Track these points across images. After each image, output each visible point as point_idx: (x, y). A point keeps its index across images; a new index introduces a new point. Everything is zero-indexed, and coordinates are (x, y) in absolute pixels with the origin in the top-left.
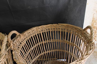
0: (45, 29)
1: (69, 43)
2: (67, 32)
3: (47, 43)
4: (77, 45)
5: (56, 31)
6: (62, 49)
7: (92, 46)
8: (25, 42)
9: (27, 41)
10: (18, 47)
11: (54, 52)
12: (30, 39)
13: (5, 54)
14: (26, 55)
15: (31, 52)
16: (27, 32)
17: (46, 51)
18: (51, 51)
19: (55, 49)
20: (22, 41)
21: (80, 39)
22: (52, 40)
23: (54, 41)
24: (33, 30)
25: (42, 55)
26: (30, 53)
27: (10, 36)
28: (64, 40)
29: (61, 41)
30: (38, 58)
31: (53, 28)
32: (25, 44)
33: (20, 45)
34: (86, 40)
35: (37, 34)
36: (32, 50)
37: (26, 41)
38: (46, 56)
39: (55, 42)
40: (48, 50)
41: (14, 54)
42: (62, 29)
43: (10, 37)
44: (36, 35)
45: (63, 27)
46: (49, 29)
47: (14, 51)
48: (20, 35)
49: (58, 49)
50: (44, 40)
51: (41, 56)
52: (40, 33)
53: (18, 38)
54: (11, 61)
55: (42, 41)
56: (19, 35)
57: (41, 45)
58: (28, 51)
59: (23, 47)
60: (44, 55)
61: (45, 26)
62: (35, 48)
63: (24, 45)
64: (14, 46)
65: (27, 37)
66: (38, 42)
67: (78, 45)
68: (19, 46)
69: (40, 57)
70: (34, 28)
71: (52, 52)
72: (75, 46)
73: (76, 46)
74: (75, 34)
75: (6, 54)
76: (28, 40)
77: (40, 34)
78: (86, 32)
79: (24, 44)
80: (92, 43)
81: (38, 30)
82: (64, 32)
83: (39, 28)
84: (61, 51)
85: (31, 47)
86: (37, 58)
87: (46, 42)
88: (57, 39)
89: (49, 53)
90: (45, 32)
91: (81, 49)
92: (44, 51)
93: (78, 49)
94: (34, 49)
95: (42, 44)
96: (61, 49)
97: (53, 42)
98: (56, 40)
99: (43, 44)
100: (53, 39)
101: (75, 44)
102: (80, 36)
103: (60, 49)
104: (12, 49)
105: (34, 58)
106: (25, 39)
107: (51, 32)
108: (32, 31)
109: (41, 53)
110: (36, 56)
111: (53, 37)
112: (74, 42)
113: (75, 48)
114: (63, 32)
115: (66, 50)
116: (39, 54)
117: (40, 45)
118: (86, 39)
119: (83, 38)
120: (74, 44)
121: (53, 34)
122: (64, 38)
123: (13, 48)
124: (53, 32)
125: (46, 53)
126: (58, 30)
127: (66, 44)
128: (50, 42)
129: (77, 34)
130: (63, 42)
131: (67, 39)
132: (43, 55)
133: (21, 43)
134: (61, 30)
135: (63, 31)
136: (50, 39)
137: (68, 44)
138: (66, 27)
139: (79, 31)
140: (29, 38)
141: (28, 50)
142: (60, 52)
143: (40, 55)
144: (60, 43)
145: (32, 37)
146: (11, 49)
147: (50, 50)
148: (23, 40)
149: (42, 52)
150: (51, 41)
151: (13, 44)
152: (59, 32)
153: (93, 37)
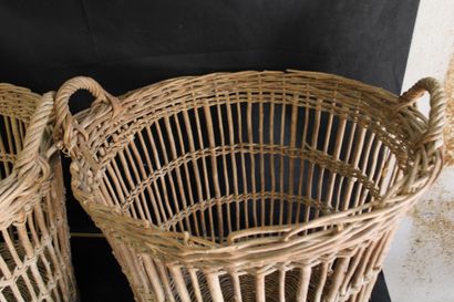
0: (227, 93)
1: (330, 164)
2: (324, 110)
3: (228, 157)
4: (364, 174)
5: (273, 102)
6: (296, 193)
7: (431, 163)
8: (132, 138)
9: (140, 134)
10: (98, 154)
11: (259, 202)
12: (153, 127)
13: (39, 171)
14: (128, 195)
15: (152, 186)
16: (145, 94)
17: (223, 193)
18: (247, 197)
19: (263, 186)
20: (117, 133)
21: (380, 143)
22: (251, 145)
23: (263, 152)
24: (169, 91)
25: (203, 210)
26: (146, 192)
27: (68, 95)
28: (306, 148)
29: (295, 152)
30: (184, 220)
31: (261, 87)
32: (130, 146)
33: (106, 144)
34: (407, 144)
35: (185, 111)
36: (159, 181)
37: (136, 135)
38: (221, 216)
39: (267, 157)
40: (232, 191)
41: (78, 173)
42: (301, 97)
43: (66, 100)
44: (180, 115)
45: (310, 89)
46: (245, 93)
47: (80, 160)
48: (110, 103)
49: (277, 190)
50: (218, 143)
51: (198, 213)
52: (200, 106)
53: (101, 114)
54: (60, 217)
55: (207, 144)
56: (105, 99)
57: (200, 161)
58: (139, 182)
59: (117, 158)
60: (210, 210)
61: (225, 77)
62: (174, 172)
63: (125, 152)
64: (82, 139)
65: (142, 118)
66: (188, 149)
67: (368, 172)
68: (102, 151)
69: (191, 217)
70: (178, 83)
71: (250, 201)
72: (355, 179)
73: (359, 176)
74: (360, 120)
75: (41, 173)
76: (144, 132)
77: (201, 111)
78: (409, 108)
79: (126, 145)
80: (430, 152)
81: (192, 92)
82: (313, 112)
83: (197, 84)
84: (291, 202)
85: (155, 168)
86: (181, 220)
87: (224, 153)
88: (277, 141)
89: (233, 205)
90: (224, 107)
91: (379, 191)
92: (213, 194)
93: (367, 191)
94: (166, 177)
95: (206, 158)
96: (291, 191)
97: (257, 156)
98: (272, 146)
99: (209, 159)
100: (256, 140)
101: (356, 167)
102: (384, 129)
103: (286, 191)
104: (70, 150)
105: (162, 220)
106: (129, 124)
107: (250, 106)
108: (168, 94)
109: (196, 200)
110: (174, 212)
111: (261, 130)
112: (352, 160)
113: (356, 184)
114: (304, 108)
115: (315, 196)
116: (189, 204)
117: (195, 160)
118: (407, 138)
119: (394, 137)
120: (353, 166)
121: (262, 115)
122: (309, 141)
123: (74, 149)
124: (261, 105)
125: (220, 204)
126: (284, 102)
127: (318, 168)
128: (244, 151)
129: (368, 118)
130: (303, 157)
131: (321, 146)
132: (207, 211)
133: (110, 139)
134: (297, 99)
135: (308, 106)
136: (246, 140)
137: (324, 167)
138: (324, 85)
139: (379, 107)
140: (152, 122)
141: (142, 179)
142: (286, 203)
143: (195, 208)
144: (287, 159)
145: (162, 121)
146: (67, 151)
147: (241, 191)
148: (122, 128)
149: (205, 198)
150: (248, 148)
151: (76, 132)
152: (289, 108)
153: (439, 125)
